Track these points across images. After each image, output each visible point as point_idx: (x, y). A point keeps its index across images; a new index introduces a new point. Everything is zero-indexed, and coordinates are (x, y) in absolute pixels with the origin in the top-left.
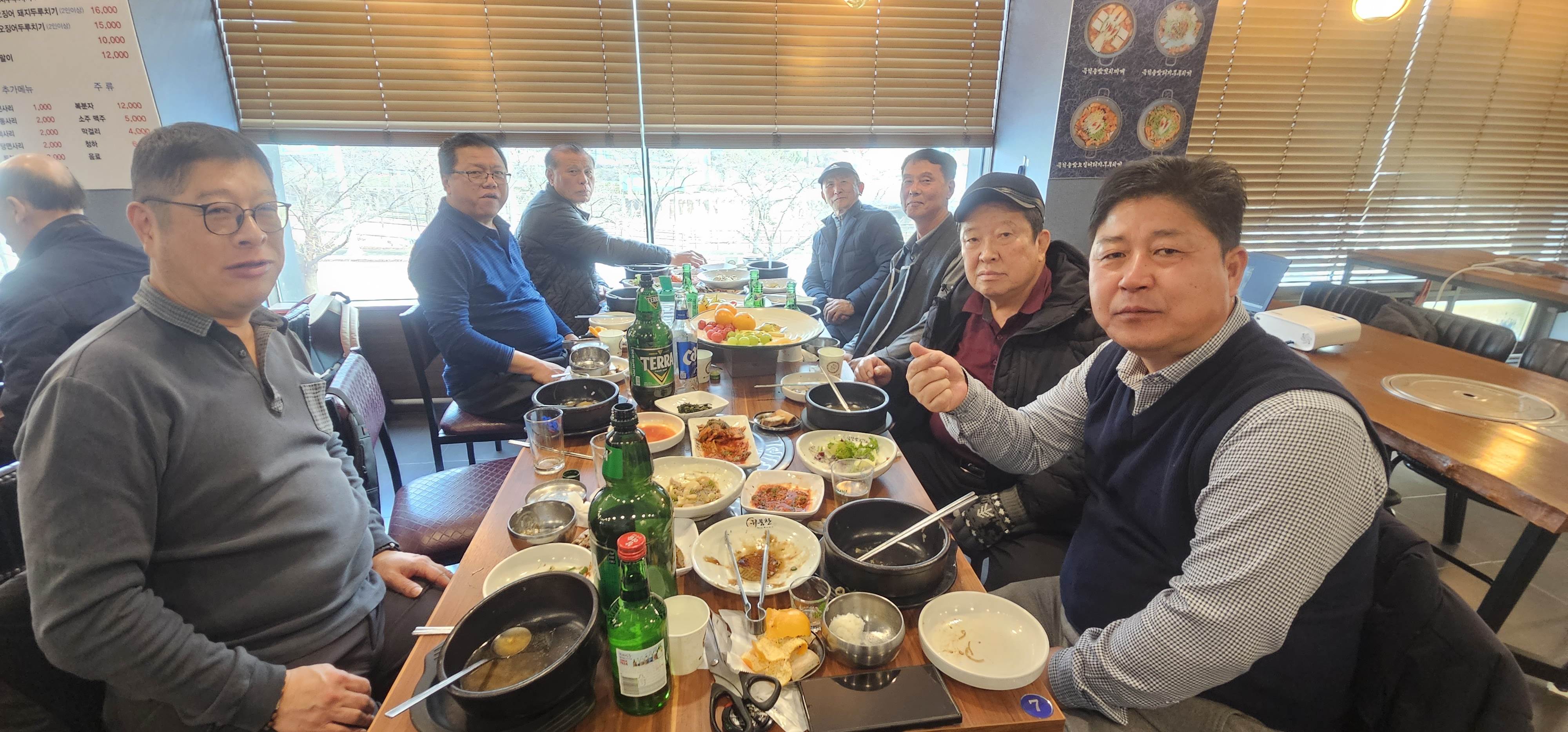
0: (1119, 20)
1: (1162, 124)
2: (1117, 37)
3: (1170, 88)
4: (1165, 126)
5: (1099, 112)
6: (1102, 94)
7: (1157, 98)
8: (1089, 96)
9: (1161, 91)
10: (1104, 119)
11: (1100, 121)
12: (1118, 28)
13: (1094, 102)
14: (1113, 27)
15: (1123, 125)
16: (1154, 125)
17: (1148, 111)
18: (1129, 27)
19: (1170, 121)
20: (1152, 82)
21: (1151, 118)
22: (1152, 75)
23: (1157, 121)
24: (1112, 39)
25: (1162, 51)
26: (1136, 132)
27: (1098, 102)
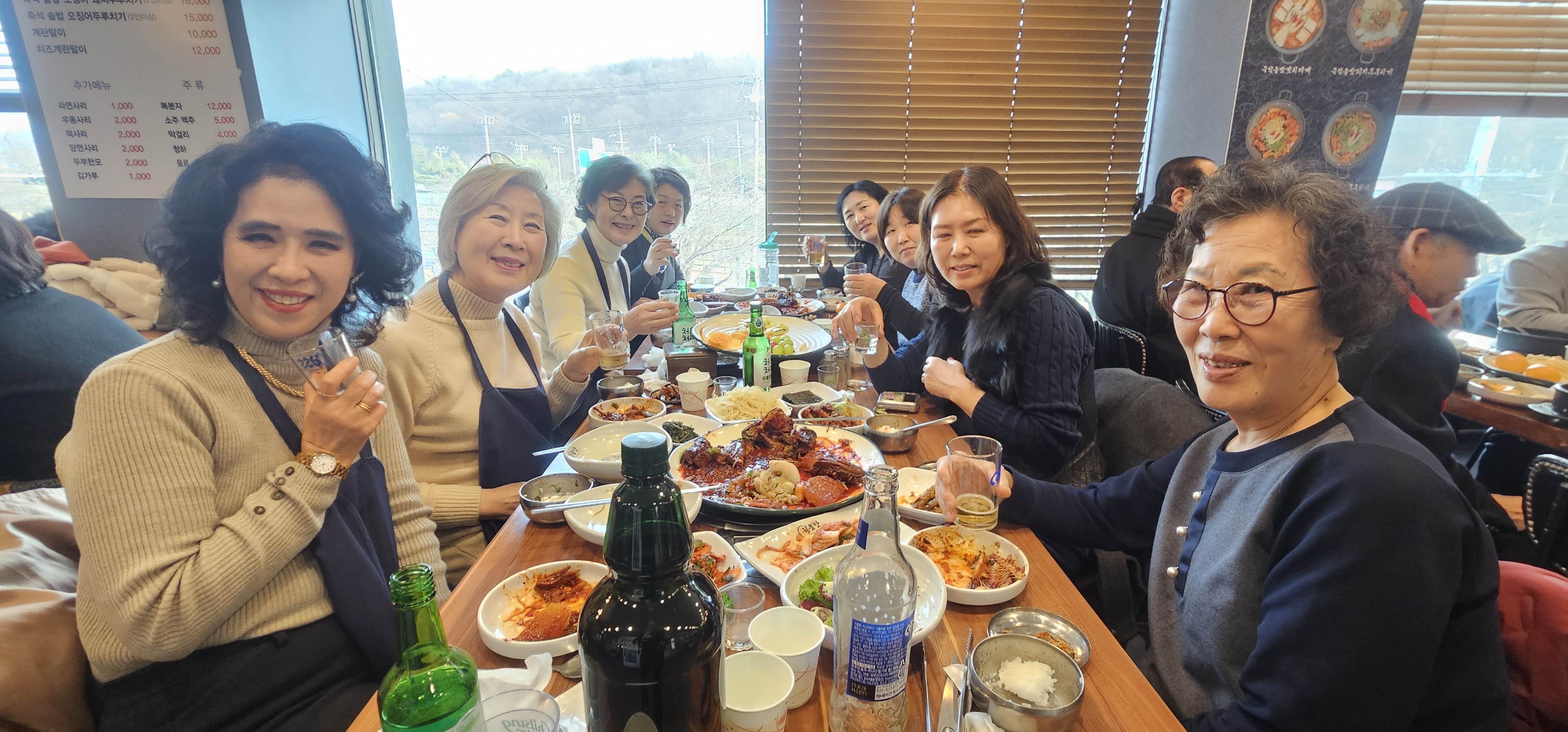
0: (1307, 9)
1: (1352, 135)
2: (1303, 29)
3: (1365, 91)
4: (1357, 135)
5: (1279, 118)
6: (1283, 97)
7: (1349, 102)
8: (1268, 99)
9: (1353, 94)
10: (1284, 127)
11: (1279, 129)
12: (1304, 18)
13: (1273, 107)
14: (1299, 17)
15: (1306, 135)
16: (1342, 135)
17: (1335, 117)
18: (1317, 17)
19: (1362, 131)
20: (1343, 83)
21: (1339, 126)
22: (1343, 74)
23: (1346, 130)
24: (1297, 32)
25: (1357, 45)
26: (1320, 143)
27: (1278, 107)
